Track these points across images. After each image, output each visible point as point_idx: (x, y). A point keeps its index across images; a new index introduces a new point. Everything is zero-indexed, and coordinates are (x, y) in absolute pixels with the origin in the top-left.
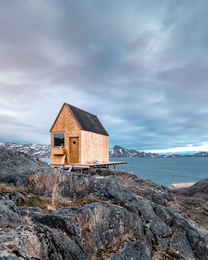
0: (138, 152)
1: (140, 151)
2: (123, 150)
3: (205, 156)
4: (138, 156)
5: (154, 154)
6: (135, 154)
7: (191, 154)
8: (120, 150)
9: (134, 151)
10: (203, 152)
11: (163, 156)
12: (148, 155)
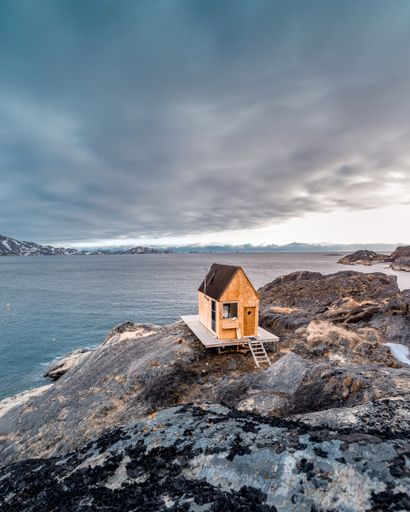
0: (41, 247)
1: (44, 245)
2: (11, 242)
3: (142, 253)
4: (41, 253)
5: (70, 251)
6: (35, 249)
7: (125, 249)
8: (5, 243)
9: (33, 244)
10: (140, 248)
11: (83, 252)
12: (60, 252)
